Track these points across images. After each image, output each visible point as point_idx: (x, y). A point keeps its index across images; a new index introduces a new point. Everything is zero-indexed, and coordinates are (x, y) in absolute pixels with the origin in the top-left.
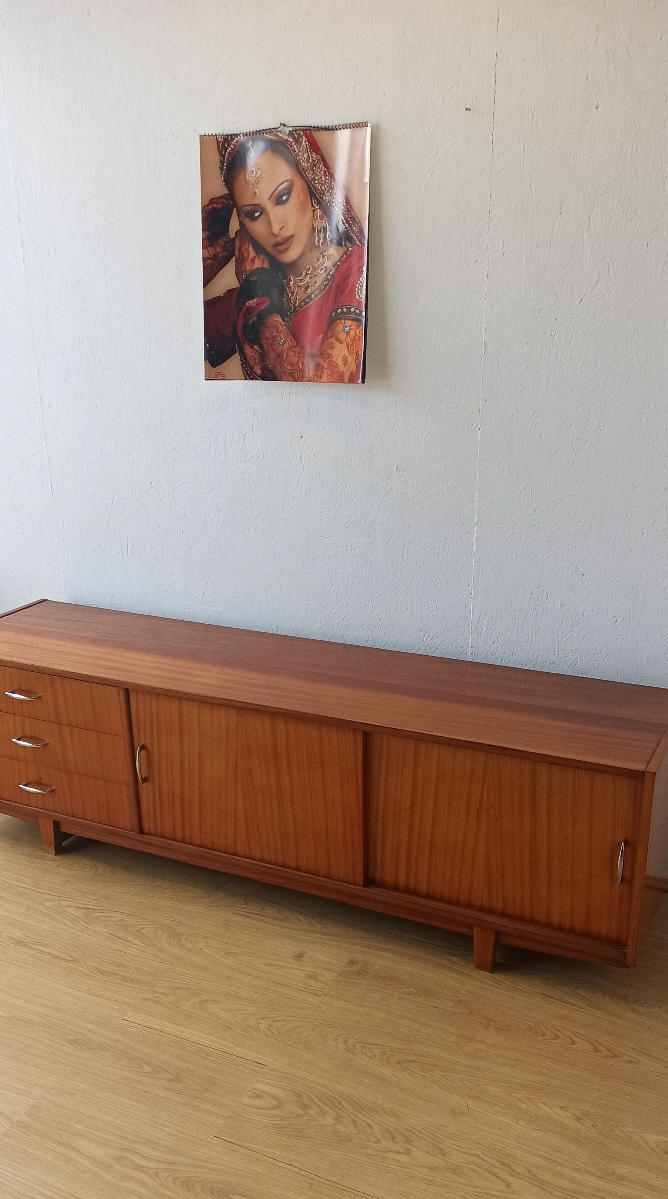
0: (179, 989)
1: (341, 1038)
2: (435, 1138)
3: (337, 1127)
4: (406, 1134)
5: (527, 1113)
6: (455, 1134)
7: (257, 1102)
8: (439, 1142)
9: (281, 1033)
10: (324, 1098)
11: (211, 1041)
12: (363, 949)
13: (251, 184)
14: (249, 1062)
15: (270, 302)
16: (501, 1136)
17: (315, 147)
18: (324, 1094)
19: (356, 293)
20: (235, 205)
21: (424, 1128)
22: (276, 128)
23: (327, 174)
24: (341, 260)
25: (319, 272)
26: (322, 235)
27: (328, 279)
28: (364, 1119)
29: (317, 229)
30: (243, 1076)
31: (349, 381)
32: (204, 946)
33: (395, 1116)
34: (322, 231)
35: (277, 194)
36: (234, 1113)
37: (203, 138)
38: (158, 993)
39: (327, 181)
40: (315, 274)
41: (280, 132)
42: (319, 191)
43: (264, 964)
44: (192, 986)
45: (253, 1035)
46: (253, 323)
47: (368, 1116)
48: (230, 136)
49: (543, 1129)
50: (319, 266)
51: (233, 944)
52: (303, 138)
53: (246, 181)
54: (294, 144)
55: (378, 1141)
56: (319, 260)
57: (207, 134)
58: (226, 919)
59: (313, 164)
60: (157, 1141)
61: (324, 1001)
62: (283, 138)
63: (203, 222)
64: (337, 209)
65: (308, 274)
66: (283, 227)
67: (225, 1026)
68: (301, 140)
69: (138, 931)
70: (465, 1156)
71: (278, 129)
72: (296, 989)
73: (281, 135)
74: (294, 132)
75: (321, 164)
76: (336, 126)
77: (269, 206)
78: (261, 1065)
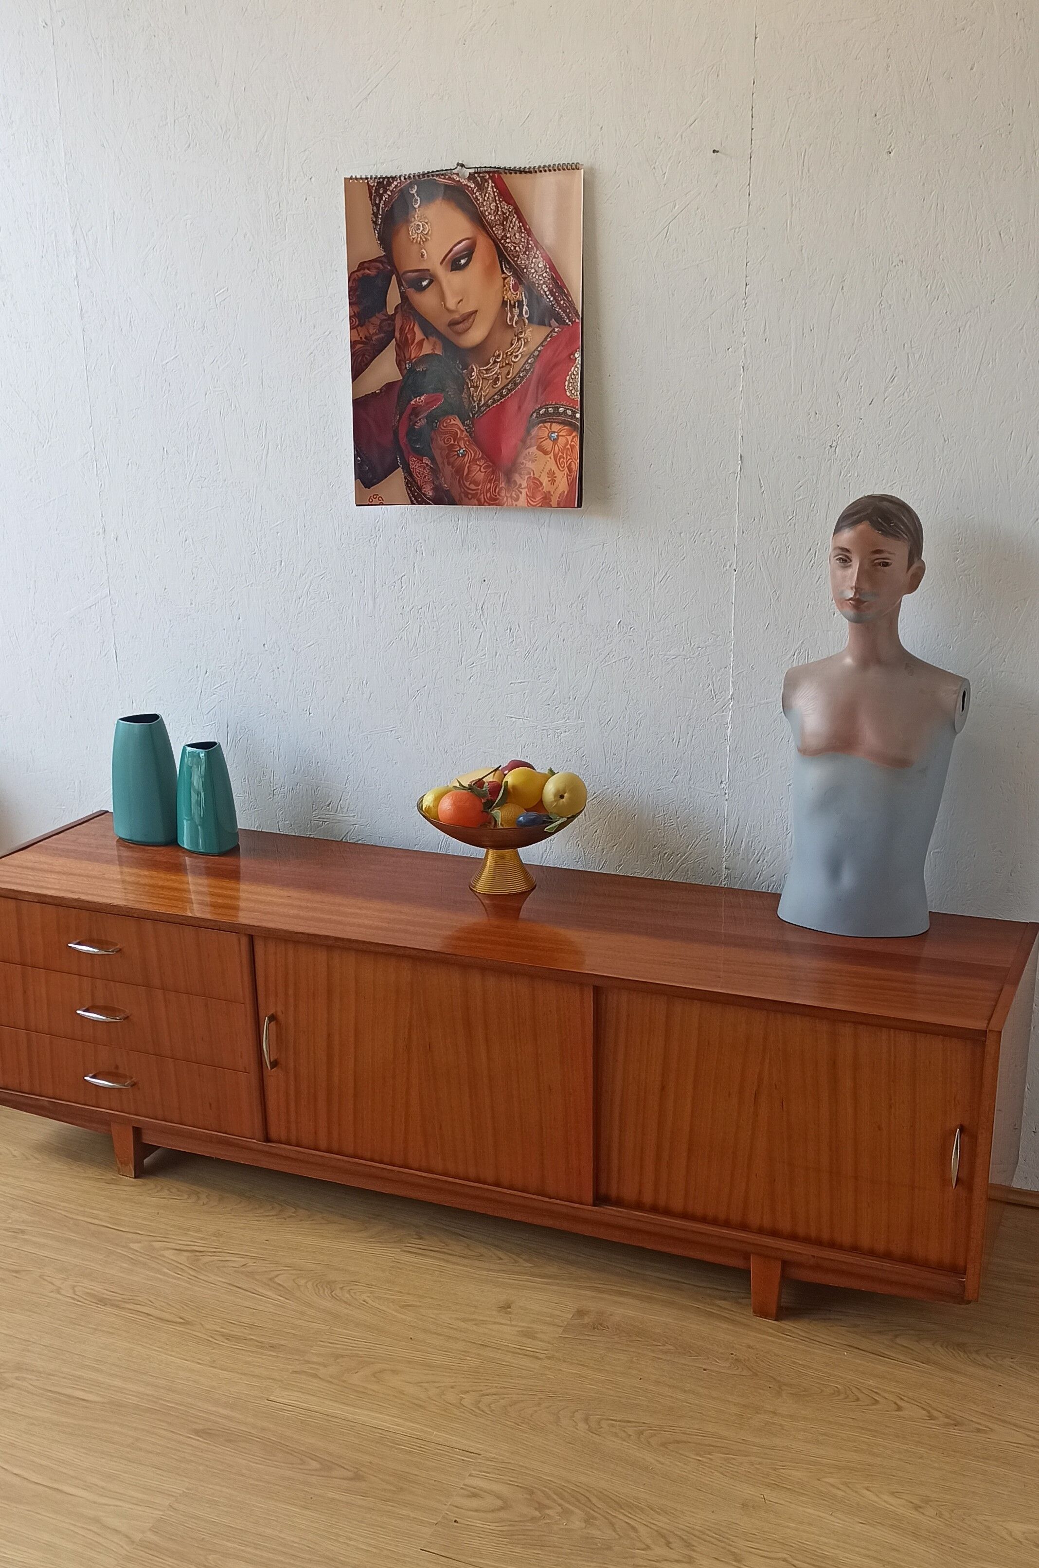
0: (342, 1356)
1: (578, 1416)
2: (726, 1540)
3: (589, 1531)
4: (684, 1537)
5: (845, 1502)
6: (751, 1534)
7: (474, 1503)
8: (731, 1545)
9: (494, 1410)
10: (565, 1493)
11: (398, 1425)
12: (594, 1294)
13: (416, 242)
14: (455, 1451)
15: (445, 399)
16: (813, 1533)
17: (505, 194)
18: (564, 1488)
19: (566, 388)
20: (395, 270)
21: (709, 1528)
22: (451, 170)
23: (523, 231)
24: (544, 344)
25: (513, 359)
26: (516, 311)
27: (525, 369)
28: (624, 1520)
29: (509, 303)
30: (449, 1469)
31: (558, 504)
32: (368, 1297)
33: (668, 1514)
34: (517, 305)
35: (453, 256)
36: (443, 1517)
37: (350, 182)
38: (313, 1363)
39: (523, 240)
40: (507, 362)
41: (457, 174)
42: (512, 253)
43: (458, 1319)
44: (360, 1353)
45: (455, 1415)
46: (421, 428)
47: (630, 1515)
48: (386, 180)
49: (870, 1521)
50: (512, 353)
51: (409, 1294)
52: (489, 183)
53: (410, 239)
54: (477, 191)
55: (648, 1548)
56: (512, 344)
57: (354, 177)
58: (394, 1260)
59: (504, 217)
60: (342, 1559)
61: (549, 1366)
62: (461, 183)
63: (351, 293)
64: (537, 277)
65: (498, 362)
66: (461, 300)
67: (414, 1404)
68: (486, 186)
69: (271, 1279)
70: (768, 1561)
71: (454, 171)
72: (509, 1352)
73: (458, 179)
74: (476, 175)
75: (514, 217)
76: (534, 167)
77: (442, 272)
78: (473, 1454)
